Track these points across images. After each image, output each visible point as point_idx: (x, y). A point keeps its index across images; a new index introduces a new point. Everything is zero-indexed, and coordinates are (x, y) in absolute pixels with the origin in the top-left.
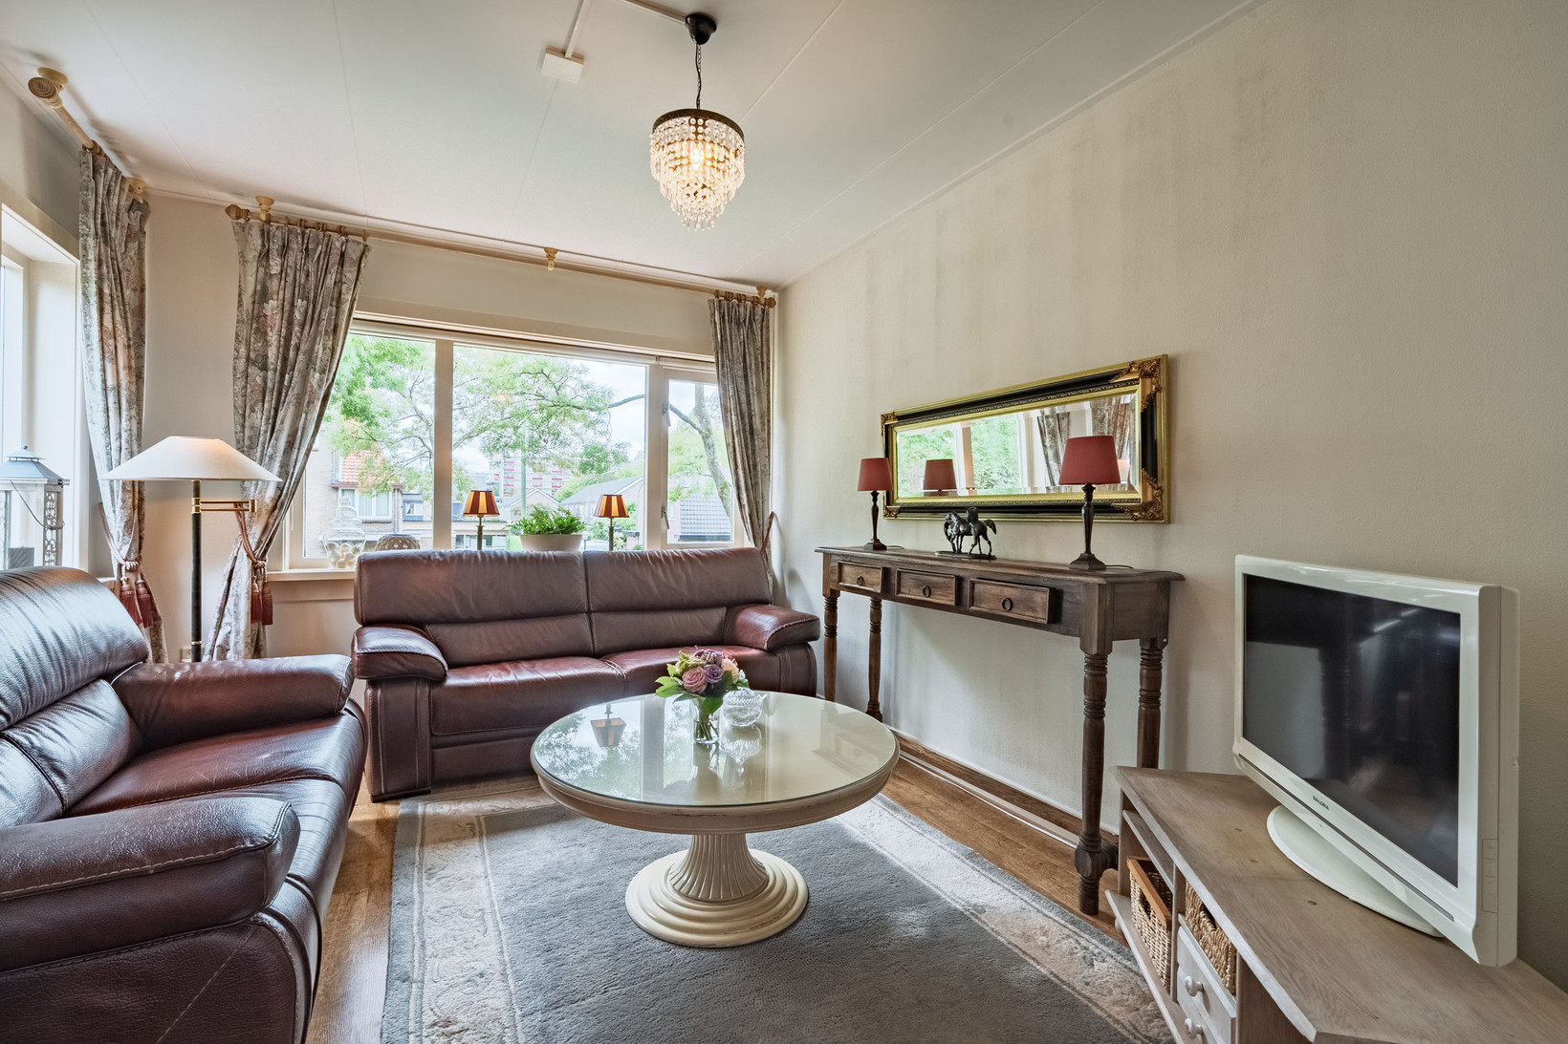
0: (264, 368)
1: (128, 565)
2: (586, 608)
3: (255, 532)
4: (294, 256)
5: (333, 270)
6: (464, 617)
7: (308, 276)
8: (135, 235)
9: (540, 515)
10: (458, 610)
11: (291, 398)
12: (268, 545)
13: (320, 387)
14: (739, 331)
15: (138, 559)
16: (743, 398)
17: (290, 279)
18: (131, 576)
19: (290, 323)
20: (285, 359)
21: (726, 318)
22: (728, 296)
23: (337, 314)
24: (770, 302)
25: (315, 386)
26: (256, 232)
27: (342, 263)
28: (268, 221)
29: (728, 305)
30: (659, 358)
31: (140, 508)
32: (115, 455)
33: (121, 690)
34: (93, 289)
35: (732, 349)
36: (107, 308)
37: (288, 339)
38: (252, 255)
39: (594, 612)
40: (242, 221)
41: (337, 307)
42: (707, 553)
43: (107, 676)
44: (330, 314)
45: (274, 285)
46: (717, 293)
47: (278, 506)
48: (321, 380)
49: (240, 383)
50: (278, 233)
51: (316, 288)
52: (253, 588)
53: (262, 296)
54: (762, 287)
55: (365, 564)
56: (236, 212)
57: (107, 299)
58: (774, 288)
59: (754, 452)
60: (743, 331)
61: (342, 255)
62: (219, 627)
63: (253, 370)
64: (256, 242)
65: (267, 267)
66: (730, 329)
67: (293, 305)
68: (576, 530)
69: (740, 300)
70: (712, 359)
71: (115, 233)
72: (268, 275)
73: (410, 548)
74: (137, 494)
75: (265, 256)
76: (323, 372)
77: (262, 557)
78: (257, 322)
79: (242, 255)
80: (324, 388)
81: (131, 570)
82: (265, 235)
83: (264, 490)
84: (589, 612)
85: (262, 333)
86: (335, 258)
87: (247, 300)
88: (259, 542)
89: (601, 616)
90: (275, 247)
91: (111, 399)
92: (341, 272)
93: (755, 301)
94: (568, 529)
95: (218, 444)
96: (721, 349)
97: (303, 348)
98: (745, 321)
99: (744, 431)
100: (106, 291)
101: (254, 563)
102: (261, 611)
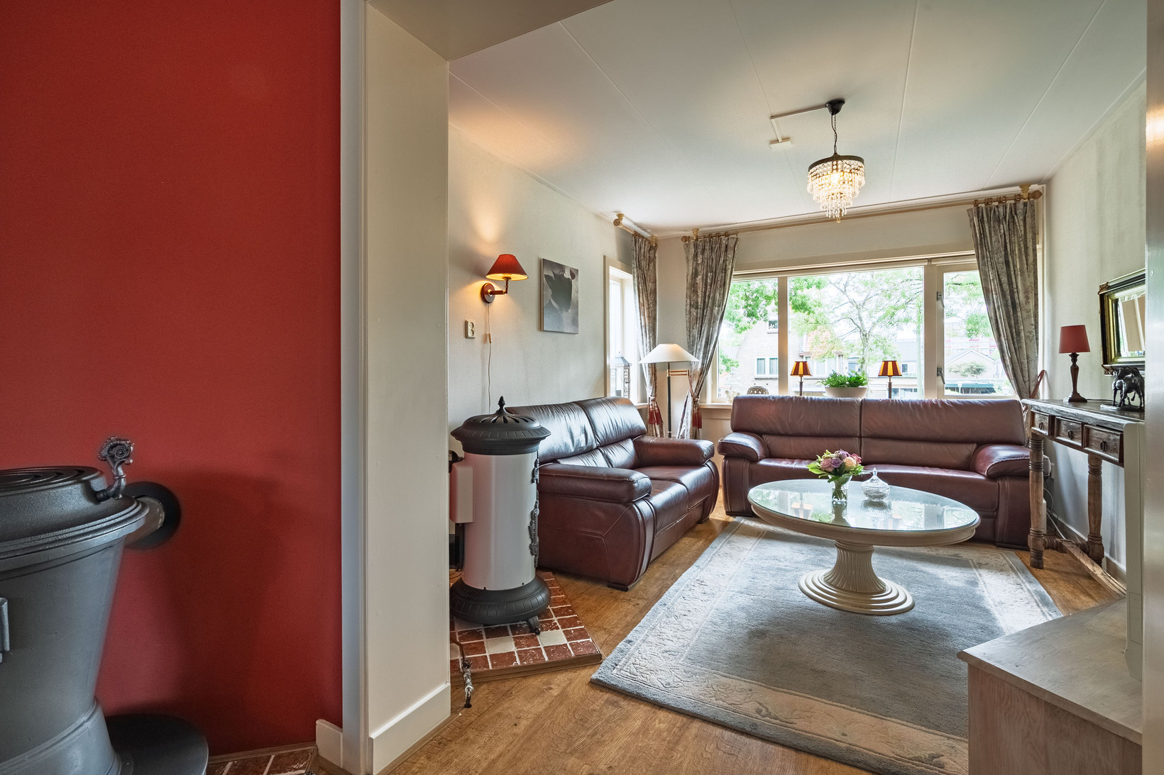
0: (697, 308)
1: (652, 398)
2: (858, 435)
3: (694, 384)
4: (707, 253)
5: (723, 255)
6: (782, 432)
7: (713, 260)
8: (652, 260)
9: (834, 376)
10: (779, 428)
11: (706, 321)
12: (700, 391)
13: (718, 314)
14: (999, 226)
15: (655, 396)
16: (1004, 279)
17: (705, 264)
18: (653, 403)
19: (706, 285)
20: (704, 302)
21: (985, 219)
22: (988, 201)
23: (725, 276)
24: (1037, 195)
25: (716, 314)
26: (692, 246)
27: (726, 251)
28: (697, 240)
29: (986, 209)
30: (930, 260)
31: (655, 374)
32: (645, 352)
33: (635, 444)
34: (636, 288)
35: (991, 243)
36: (641, 294)
37: (705, 293)
38: (691, 257)
39: (864, 437)
40: (687, 242)
41: (725, 273)
42: (963, 402)
43: (632, 437)
44: (722, 277)
45: (700, 268)
46: (976, 203)
47: (703, 372)
48: (719, 310)
49: (688, 317)
50: (701, 244)
51: (716, 265)
52: (693, 411)
53: (695, 274)
54: (1024, 185)
55: (738, 401)
56: (686, 239)
57: (641, 291)
58: (1039, 182)
59: (1017, 322)
60: (1004, 227)
61: (726, 246)
62: (681, 427)
63: (693, 310)
64: (692, 250)
65: (697, 261)
66: (990, 227)
67: (707, 276)
68: (861, 384)
69: (1000, 202)
70: (973, 252)
71: (643, 263)
72: (697, 264)
73: (762, 393)
74: (653, 367)
75: (696, 256)
76: (719, 306)
77: (698, 397)
78: (693, 287)
79: (687, 258)
80: (720, 314)
81: (653, 400)
82: (696, 246)
83: (697, 366)
84: (860, 437)
85: (695, 292)
86: (723, 249)
87: (689, 278)
88: (696, 389)
89: (869, 440)
90: (699, 251)
91: (643, 331)
92: (726, 255)
93: (1017, 198)
94: (856, 383)
95: (675, 346)
96: (981, 244)
97: (711, 296)
98: (1005, 217)
99: (1006, 306)
100: (641, 288)
101: (694, 399)
102: (697, 422)
